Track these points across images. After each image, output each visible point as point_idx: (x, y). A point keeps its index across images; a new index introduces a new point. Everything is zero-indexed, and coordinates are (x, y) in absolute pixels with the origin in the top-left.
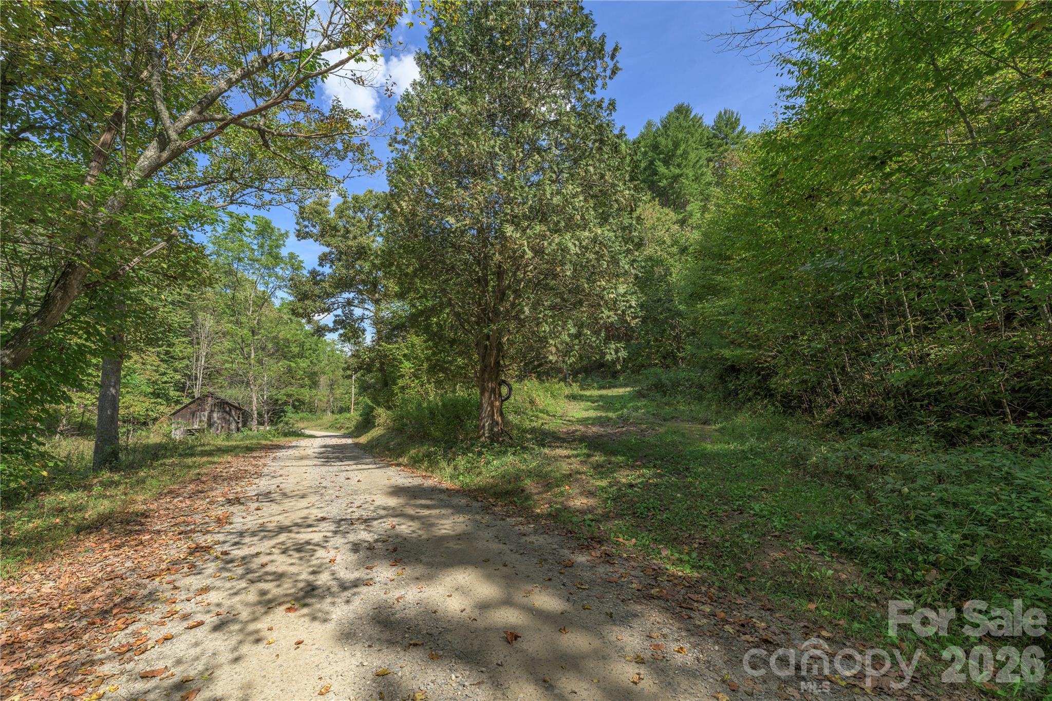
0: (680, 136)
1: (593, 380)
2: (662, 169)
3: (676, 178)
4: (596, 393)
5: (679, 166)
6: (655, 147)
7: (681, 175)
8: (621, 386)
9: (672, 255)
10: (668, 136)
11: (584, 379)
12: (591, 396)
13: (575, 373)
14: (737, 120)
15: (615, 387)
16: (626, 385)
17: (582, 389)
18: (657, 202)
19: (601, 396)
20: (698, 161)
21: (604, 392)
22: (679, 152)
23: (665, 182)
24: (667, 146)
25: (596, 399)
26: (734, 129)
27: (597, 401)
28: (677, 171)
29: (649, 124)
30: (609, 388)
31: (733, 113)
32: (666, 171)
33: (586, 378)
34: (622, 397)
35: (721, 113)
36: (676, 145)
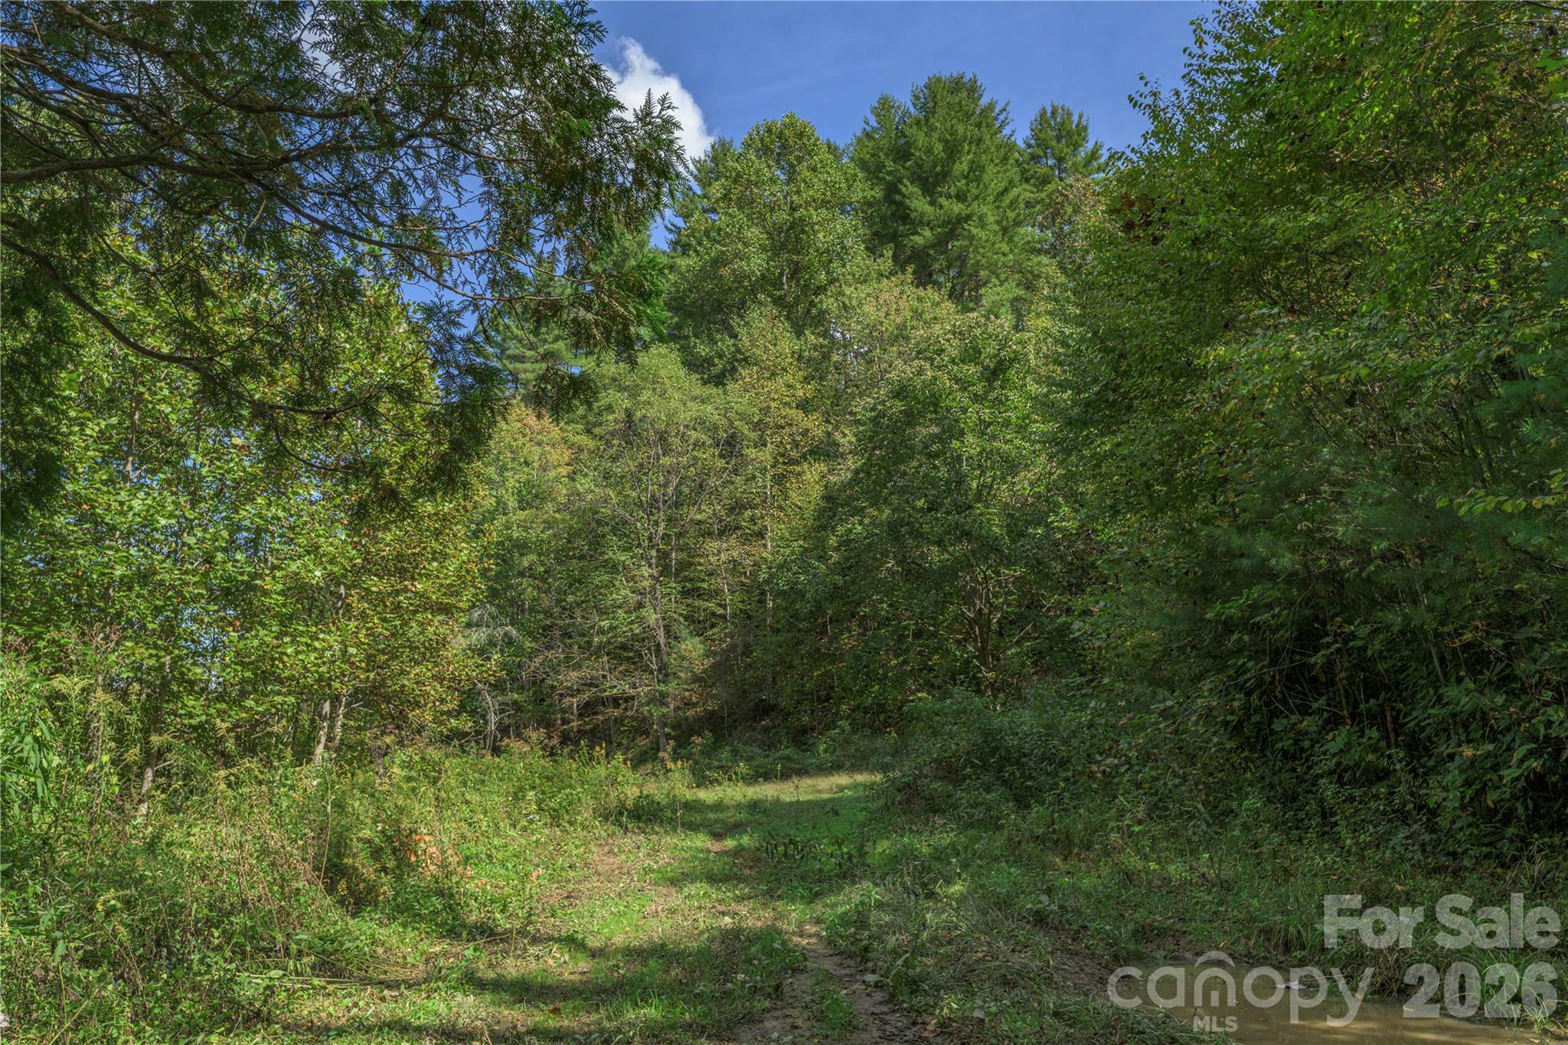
0: (960, 129)
1: (735, 752)
2: (920, 204)
3: (953, 227)
4: (735, 793)
5: (961, 197)
6: (902, 153)
7: (969, 217)
8: (822, 770)
9: (964, 384)
10: (932, 129)
11: (709, 751)
12: (718, 807)
13: (683, 733)
14: (1082, 130)
15: (802, 772)
16: (837, 767)
17: (702, 781)
18: (909, 277)
19: (754, 806)
20: (1006, 190)
21: (768, 791)
22: (961, 166)
23: (927, 233)
24: (929, 151)
25: (732, 817)
26: (1076, 146)
27: (735, 829)
28: (957, 208)
29: (884, 107)
30: (785, 776)
31: (1070, 115)
32: (929, 209)
33: (716, 746)
34: (831, 809)
35: (1043, 113)
36: (953, 150)
